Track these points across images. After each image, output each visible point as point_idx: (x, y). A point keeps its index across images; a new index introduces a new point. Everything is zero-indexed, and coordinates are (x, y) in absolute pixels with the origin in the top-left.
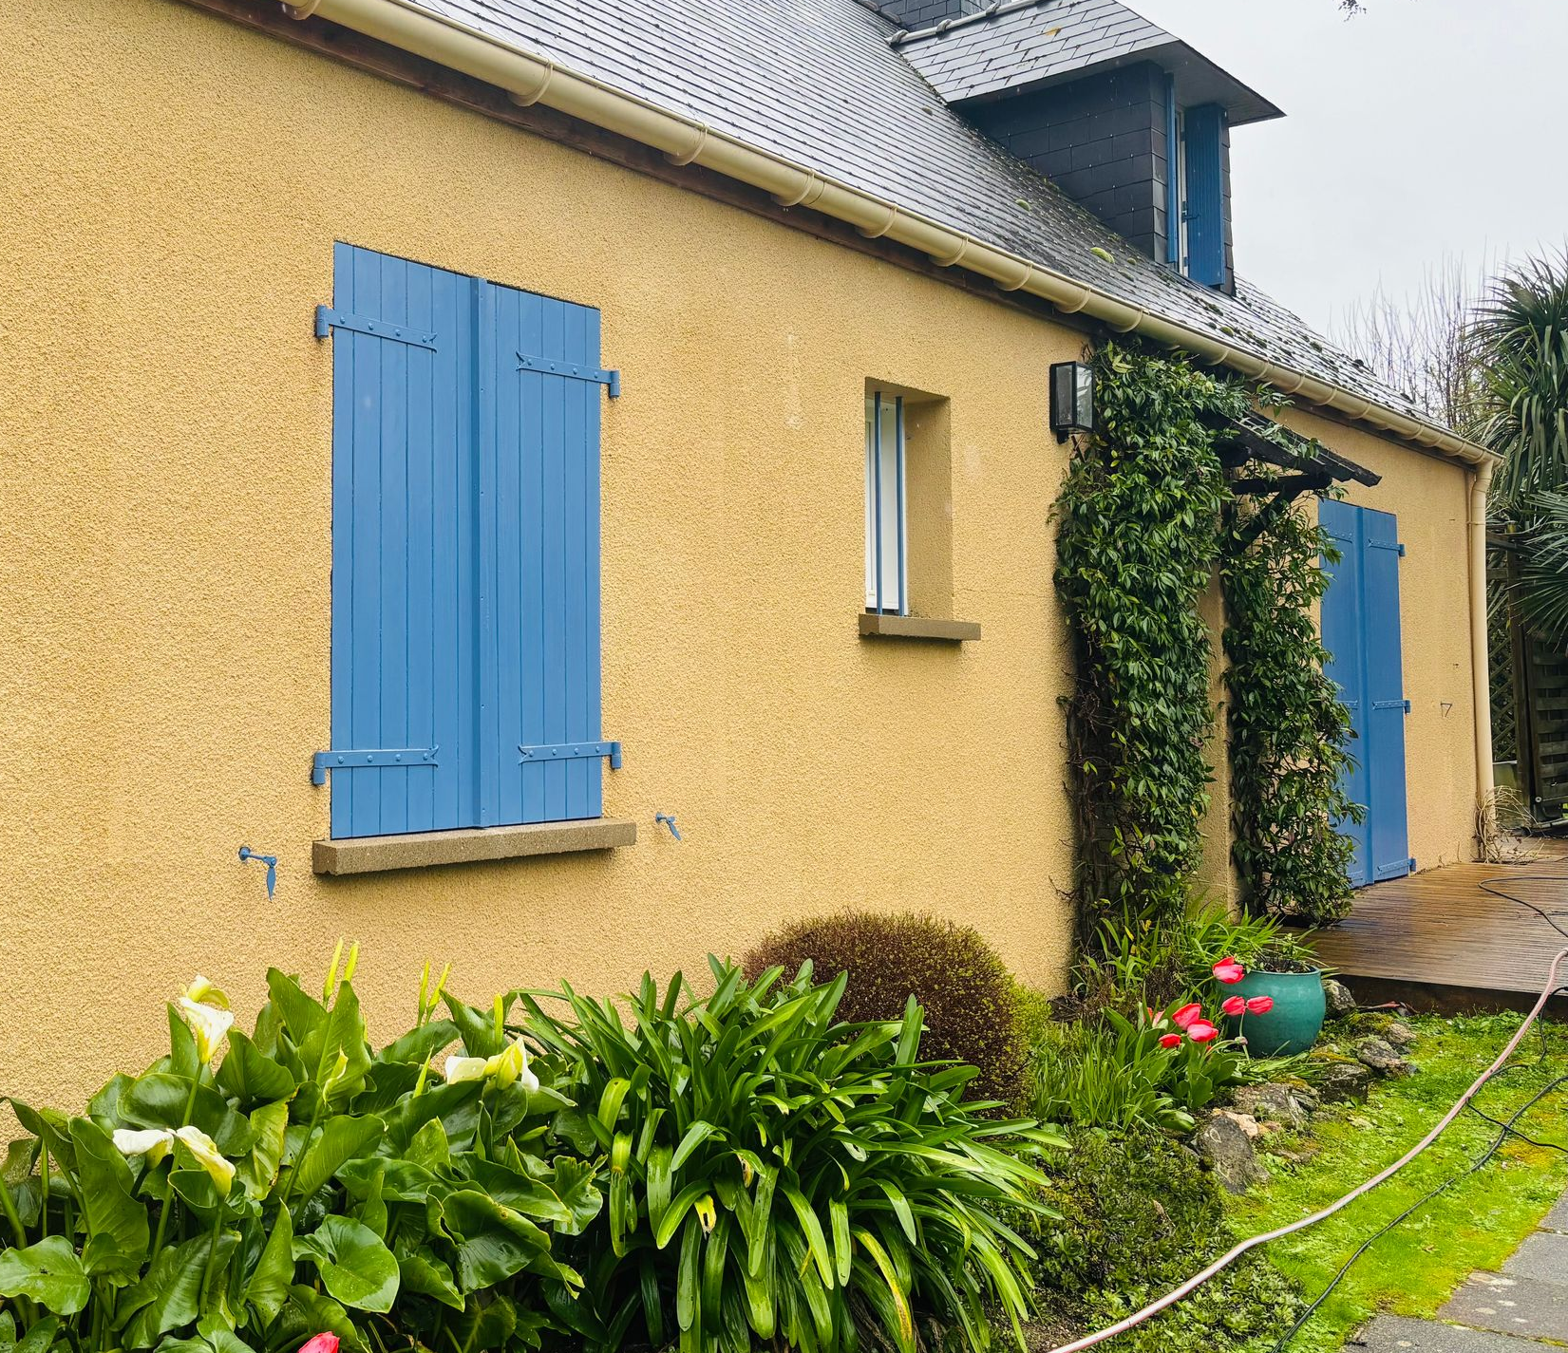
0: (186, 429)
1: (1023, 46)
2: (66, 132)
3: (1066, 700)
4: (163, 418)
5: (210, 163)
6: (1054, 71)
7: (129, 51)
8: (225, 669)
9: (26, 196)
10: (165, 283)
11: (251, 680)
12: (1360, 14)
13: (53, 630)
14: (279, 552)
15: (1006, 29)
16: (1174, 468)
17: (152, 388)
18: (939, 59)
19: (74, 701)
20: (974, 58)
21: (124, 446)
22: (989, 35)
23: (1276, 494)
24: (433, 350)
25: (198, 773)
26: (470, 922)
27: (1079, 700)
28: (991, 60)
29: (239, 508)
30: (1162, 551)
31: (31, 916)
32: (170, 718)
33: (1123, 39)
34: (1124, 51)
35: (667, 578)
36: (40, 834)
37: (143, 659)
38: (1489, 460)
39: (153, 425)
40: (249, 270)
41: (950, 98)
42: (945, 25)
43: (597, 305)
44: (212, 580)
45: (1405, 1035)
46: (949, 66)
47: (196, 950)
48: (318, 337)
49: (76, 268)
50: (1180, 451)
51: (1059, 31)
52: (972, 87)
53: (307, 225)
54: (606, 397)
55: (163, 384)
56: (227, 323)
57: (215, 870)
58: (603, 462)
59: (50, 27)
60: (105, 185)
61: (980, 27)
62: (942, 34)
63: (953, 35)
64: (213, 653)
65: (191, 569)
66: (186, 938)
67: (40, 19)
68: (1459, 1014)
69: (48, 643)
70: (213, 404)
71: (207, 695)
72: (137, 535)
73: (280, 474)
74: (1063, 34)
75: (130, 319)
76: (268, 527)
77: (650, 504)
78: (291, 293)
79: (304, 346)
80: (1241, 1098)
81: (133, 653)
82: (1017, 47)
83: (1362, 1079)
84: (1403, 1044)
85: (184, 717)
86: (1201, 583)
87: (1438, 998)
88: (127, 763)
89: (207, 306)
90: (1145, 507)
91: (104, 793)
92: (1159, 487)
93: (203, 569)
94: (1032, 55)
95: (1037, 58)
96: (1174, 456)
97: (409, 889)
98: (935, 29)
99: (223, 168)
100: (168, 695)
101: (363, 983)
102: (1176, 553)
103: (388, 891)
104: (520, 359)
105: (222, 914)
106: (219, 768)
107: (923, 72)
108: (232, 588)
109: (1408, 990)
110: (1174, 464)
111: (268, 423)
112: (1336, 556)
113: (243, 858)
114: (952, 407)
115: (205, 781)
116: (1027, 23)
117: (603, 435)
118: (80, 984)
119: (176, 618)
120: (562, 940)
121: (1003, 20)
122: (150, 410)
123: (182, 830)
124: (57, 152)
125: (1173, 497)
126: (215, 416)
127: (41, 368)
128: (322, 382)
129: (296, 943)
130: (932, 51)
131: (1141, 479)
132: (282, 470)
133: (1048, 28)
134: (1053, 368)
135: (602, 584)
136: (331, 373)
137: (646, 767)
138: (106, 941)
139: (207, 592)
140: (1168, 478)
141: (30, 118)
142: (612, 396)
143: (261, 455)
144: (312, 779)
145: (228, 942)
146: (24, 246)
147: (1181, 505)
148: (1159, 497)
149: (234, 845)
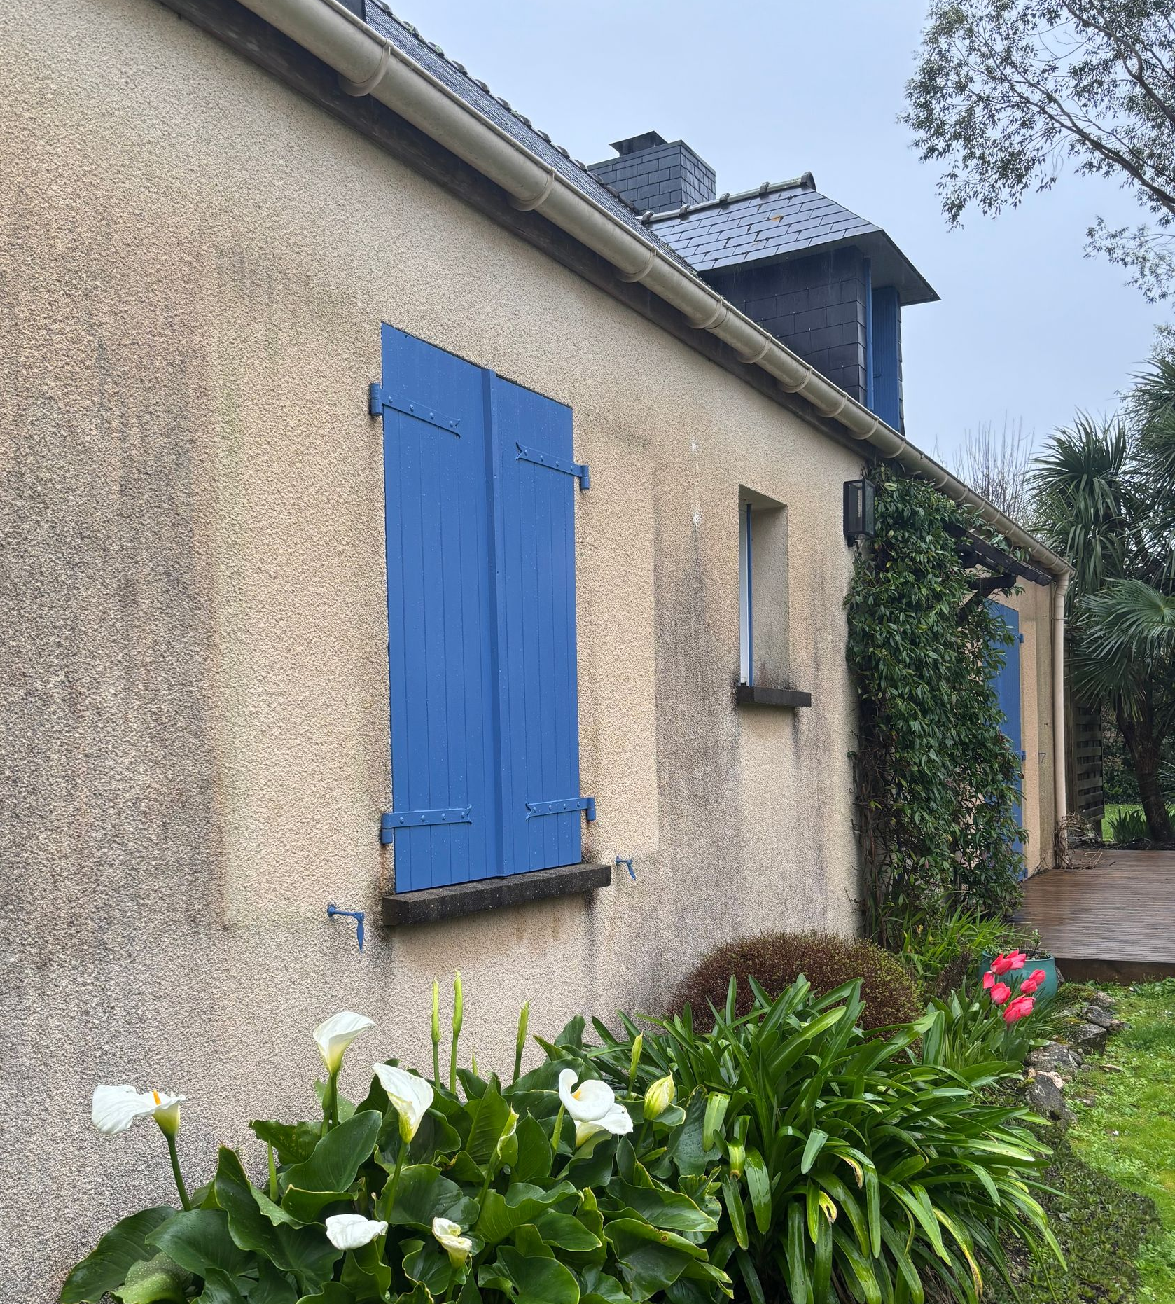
0: (271, 498)
1: (754, 228)
2: (161, 182)
3: (854, 754)
4: (252, 486)
5: (283, 232)
6: (783, 250)
7: (211, 105)
8: (311, 736)
9: (128, 245)
10: (249, 350)
11: (331, 747)
12: (959, 229)
13: (169, 697)
14: (348, 624)
15: (737, 215)
16: (933, 568)
17: (241, 455)
18: (684, 236)
19: (190, 769)
20: (714, 237)
21: (221, 513)
22: (724, 218)
23: (976, 591)
24: (457, 435)
25: (294, 837)
26: (495, 961)
27: (863, 753)
28: (729, 239)
29: (316, 580)
30: (927, 635)
31: (163, 982)
32: (269, 784)
33: (836, 227)
34: (839, 236)
35: (620, 654)
36: (168, 901)
37: (245, 727)
38: (1067, 572)
39: (244, 492)
40: (316, 343)
41: (699, 268)
42: (686, 208)
43: (570, 404)
44: (298, 650)
45: (1109, 1000)
46: (694, 242)
47: (297, 1004)
48: (372, 415)
49: (175, 327)
50: (937, 554)
51: (782, 218)
52: (716, 260)
53: (360, 304)
54: (578, 490)
55: (251, 452)
56: (300, 395)
57: (310, 928)
58: (577, 549)
59: (142, 67)
60: (196, 244)
61: (716, 211)
62: (684, 216)
63: (692, 218)
64: (300, 721)
65: (279, 637)
66: (289, 993)
67: (132, 56)
68: (1134, 982)
69: (166, 710)
70: (291, 475)
71: (297, 761)
72: (234, 604)
73: (347, 547)
74: (786, 221)
75: (221, 382)
76: (340, 599)
77: (608, 587)
78: (350, 369)
79: (361, 422)
80: (1036, 1060)
81: (236, 720)
82: (749, 230)
83: (1103, 1037)
84: (1109, 1007)
85: (280, 783)
86: (951, 659)
87: (1118, 972)
88: (236, 828)
89: (284, 376)
90: (915, 599)
91: (219, 858)
92: (923, 583)
93: (289, 638)
94: (762, 236)
95: (767, 239)
96: (934, 557)
97: (453, 935)
98: (678, 211)
99: (293, 239)
100: (267, 762)
101: (422, 1022)
102: (936, 636)
103: (438, 938)
104: (519, 449)
105: (316, 969)
106: (309, 831)
107: (673, 246)
108: (313, 658)
109: (1096, 966)
110: (933, 565)
111: (335, 497)
112: (1011, 640)
113: (331, 914)
114: (789, 513)
115: (298, 843)
116: (755, 210)
117: (577, 524)
118: (206, 1045)
119: (270, 687)
120: (557, 971)
121: (732, 208)
122: (241, 477)
123: (283, 892)
124: (154, 204)
125: (933, 590)
126: (294, 486)
127: (148, 427)
128: (376, 459)
129: (373, 990)
130: (677, 229)
131: (911, 577)
132: (348, 544)
133: (772, 215)
134: (847, 485)
135: (578, 658)
136: (382, 451)
137: (609, 818)
138: (226, 1002)
139: (294, 662)
140: (930, 576)
141: (127, 162)
142: (583, 488)
143: (330, 528)
144: (381, 839)
145: (321, 994)
146: (129, 299)
147: (938, 597)
148: (924, 590)
149: (322, 904)
